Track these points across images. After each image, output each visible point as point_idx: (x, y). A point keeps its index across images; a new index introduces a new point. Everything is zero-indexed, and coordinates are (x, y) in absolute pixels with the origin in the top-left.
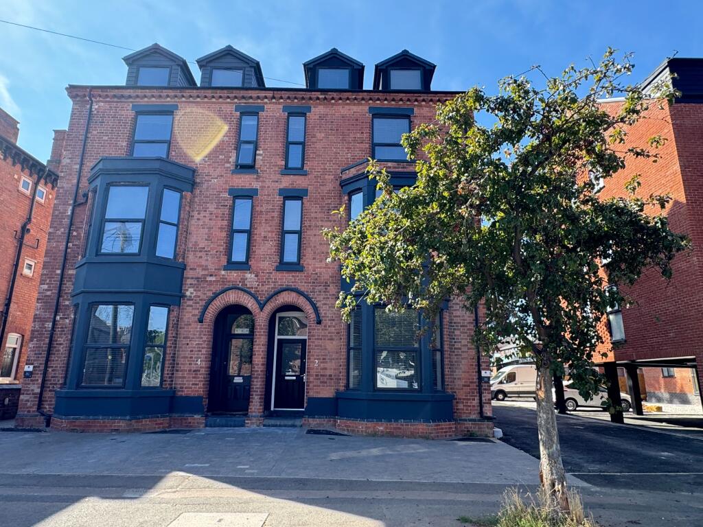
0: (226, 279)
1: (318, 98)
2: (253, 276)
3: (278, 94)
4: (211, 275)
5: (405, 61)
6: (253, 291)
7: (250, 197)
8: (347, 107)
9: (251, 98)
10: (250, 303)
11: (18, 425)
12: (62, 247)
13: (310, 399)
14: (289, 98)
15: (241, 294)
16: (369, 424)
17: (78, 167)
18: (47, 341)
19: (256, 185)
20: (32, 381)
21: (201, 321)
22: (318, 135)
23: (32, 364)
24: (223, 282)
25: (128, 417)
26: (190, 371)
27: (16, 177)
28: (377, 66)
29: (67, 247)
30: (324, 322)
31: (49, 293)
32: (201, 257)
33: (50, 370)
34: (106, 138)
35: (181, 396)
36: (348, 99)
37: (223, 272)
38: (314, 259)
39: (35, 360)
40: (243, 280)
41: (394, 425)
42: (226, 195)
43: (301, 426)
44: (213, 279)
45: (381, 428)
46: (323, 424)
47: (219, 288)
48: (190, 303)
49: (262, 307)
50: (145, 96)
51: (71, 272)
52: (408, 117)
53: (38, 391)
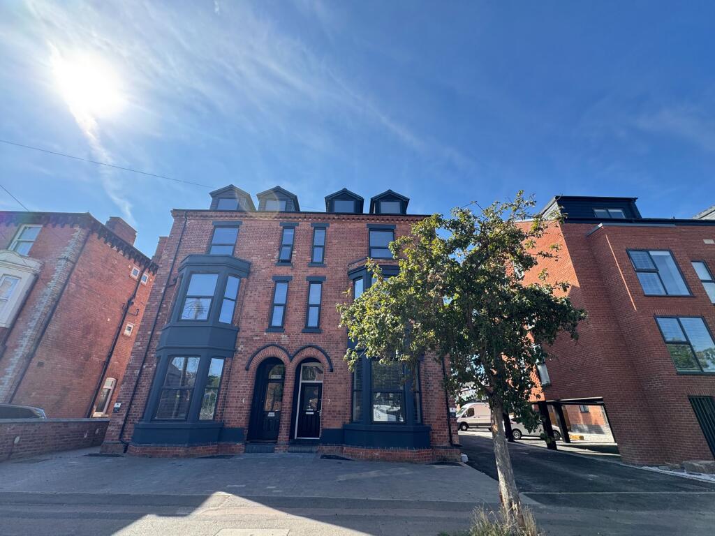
0: (267, 338)
1: (334, 218)
2: (286, 336)
3: (308, 216)
4: (257, 336)
5: (390, 196)
6: (285, 347)
7: (287, 282)
8: (353, 224)
9: (290, 218)
10: (283, 356)
11: (103, 452)
12: (155, 316)
13: (324, 430)
14: (315, 218)
15: (277, 350)
16: (368, 451)
17: (172, 260)
18: (134, 384)
19: (291, 274)
20: (118, 415)
21: (247, 369)
22: (334, 241)
23: (120, 402)
24: (265, 340)
25: (186, 445)
26: (236, 407)
27: (130, 267)
28: (372, 199)
29: (158, 316)
30: (334, 372)
31: (140, 348)
32: (250, 323)
33: (133, 406)
34: (193, 242)
35: (228, 428)
36: (353, 219)
37: (265, 334)
38: (329, 324)
39: (123, 399)
40: (279, 339)
41: (387, 451)
42: (271, 280)
43: (317, 452)
44: (258, 338)
45: (377, 454)
46: (332, 451)
47: (262, 345)
48: (239, 355)
49: (291, 359)
50: (222, 216)
51: (159, 333)
52: (393, 230)
53: (121, 423)
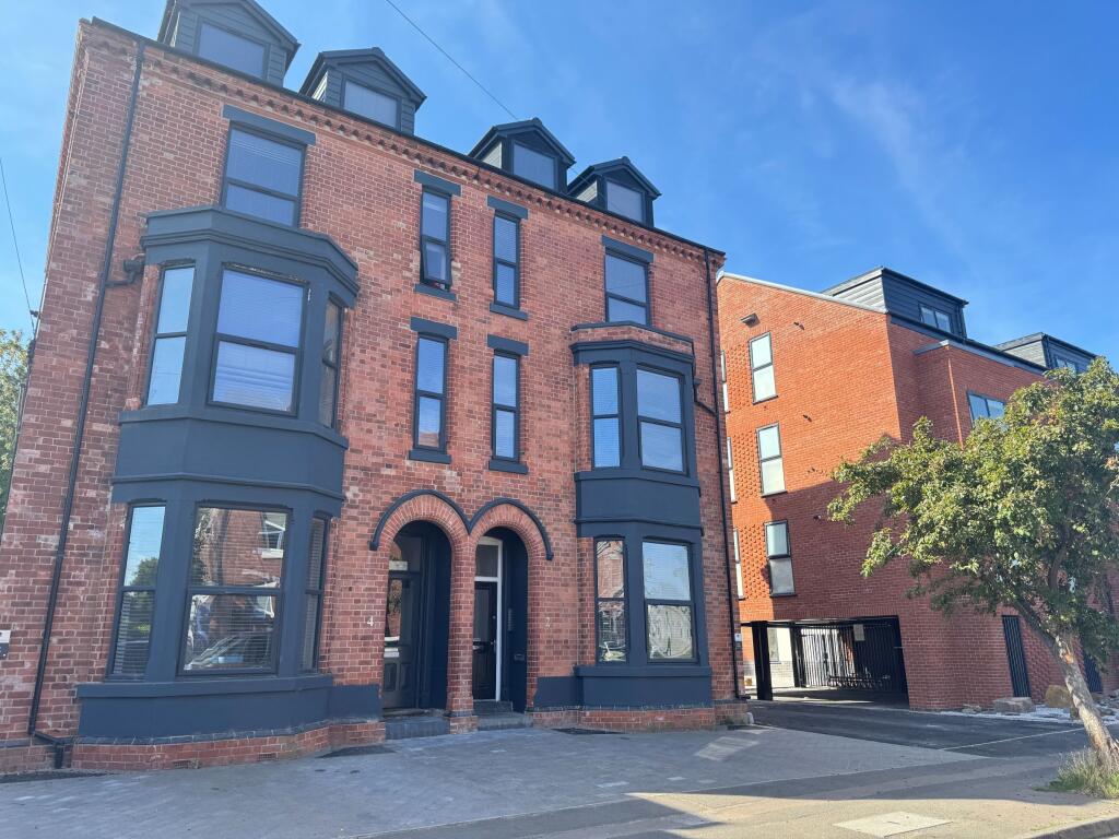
0: (413, 474)
1: (539, 201)
2: (454, 473)
3: (484, 175)
4: (389, 466)
5: (626, 173)
6: (455, 499)
7: (444, 340)
8: (575, 226)
10: (450, 521)
13: (542, 680)
14: (499, 186)
15: (437, 503)
16: (647, 714)
19: (453, 320)
20: (6, 666)
21: (373, 546)
22: (539, 259)
23: (7, 627)
24: (408, 479)
25: (289, 730)
26: (355, 637)
29: (90, 373)
30: (555, 558)
31: (43, 468)
33: (57, 640)
35: (340, 685)
37: (408, 463)
38: (541, 456)
39: (12, 619)
40: (440, 479)
42: (407, 327)
44: (393, 472)
48: (354, 512)
49: (469, 528)
50: (255, 98)
52: (644, 264)
